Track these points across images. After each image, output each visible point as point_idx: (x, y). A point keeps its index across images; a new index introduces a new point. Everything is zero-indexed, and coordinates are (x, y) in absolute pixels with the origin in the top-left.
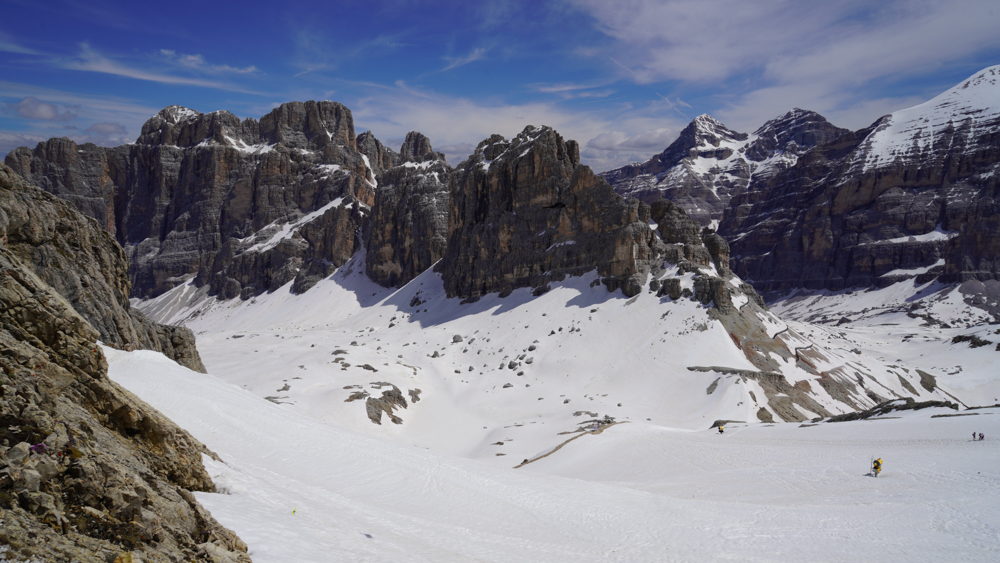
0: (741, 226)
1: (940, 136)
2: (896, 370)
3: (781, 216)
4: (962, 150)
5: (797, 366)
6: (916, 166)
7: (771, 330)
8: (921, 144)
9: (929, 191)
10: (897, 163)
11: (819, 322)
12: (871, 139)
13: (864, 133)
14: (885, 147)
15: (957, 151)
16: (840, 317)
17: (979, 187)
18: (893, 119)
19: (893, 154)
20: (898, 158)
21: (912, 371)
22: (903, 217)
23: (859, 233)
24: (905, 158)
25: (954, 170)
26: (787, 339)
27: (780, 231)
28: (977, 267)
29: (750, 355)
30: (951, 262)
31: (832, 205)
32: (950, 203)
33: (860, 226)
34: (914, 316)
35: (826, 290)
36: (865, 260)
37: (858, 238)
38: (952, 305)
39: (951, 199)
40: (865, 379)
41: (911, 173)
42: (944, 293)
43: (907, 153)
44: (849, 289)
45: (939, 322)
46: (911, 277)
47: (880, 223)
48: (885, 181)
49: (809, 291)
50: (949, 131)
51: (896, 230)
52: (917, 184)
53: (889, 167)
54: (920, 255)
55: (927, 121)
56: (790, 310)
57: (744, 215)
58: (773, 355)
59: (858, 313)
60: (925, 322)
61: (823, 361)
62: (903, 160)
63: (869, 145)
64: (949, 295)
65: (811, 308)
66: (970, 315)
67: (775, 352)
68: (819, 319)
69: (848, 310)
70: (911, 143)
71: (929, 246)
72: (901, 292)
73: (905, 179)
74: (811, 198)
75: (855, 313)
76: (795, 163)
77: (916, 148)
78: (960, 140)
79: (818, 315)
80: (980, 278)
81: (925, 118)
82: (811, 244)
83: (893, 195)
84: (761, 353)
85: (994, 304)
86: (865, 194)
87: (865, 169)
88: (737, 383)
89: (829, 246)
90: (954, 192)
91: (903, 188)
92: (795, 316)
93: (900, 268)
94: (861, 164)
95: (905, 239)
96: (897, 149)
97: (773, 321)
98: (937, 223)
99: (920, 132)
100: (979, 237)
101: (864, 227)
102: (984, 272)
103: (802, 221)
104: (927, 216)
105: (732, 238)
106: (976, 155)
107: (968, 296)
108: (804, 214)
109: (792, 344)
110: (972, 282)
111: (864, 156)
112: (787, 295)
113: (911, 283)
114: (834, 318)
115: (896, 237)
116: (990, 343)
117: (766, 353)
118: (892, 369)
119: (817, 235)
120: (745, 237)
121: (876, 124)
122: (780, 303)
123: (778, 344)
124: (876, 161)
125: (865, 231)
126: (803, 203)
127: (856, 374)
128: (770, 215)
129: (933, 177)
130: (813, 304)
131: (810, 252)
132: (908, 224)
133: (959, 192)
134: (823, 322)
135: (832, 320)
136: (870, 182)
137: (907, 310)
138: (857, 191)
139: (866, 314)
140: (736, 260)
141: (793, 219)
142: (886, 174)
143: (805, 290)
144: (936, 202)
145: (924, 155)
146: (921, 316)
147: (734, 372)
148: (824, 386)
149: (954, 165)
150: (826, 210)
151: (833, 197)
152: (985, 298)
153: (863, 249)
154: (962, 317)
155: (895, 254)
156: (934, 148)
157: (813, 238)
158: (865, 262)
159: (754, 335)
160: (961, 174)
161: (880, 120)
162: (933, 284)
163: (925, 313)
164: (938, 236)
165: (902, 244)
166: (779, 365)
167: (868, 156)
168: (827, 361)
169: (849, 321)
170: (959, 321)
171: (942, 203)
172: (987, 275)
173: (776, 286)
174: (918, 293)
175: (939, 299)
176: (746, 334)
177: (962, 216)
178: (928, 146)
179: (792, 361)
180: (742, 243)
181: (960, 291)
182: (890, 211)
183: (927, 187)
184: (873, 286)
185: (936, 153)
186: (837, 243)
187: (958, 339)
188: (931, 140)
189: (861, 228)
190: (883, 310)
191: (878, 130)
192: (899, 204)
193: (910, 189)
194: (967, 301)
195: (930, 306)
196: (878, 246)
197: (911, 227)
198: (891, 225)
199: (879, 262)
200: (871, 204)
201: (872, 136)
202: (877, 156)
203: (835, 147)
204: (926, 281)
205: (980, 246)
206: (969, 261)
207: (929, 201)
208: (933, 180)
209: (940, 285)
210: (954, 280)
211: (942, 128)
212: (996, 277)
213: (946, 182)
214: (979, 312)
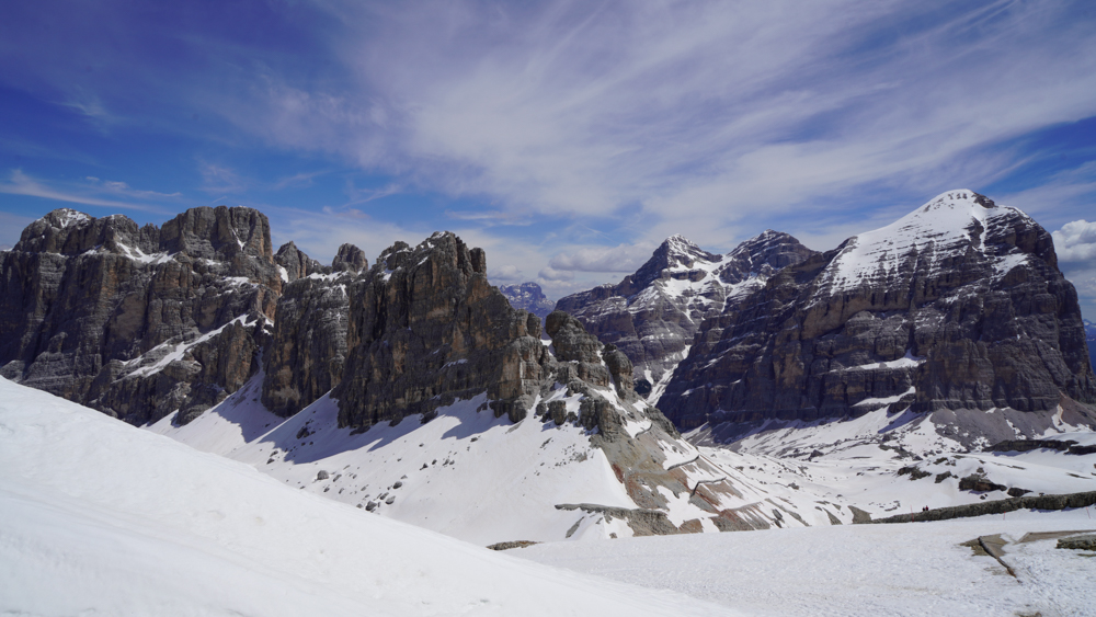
0: (712, 351)
1: (905, 259)
2: (827, 507)
3: (752, 341)
4: (926, 273)
5: (690, 502)
6: (882, 290)
7: (672, 459)
8: (887, 267)
9: (897, 315)
10: (864, 286)
11: (791, 456)
12: (838, 261)
13: (831, 255)
14: (852, 270)
15: (922, 274)
16: (812, 450)
17: (945, 312)
18: (859, 241)
19: (860, 276)
20: (865, 280)
21: (845, 508)
22: (873, 342)
23: (829, 359)
24: (872, 280)
25: (920, 294)
26: (692, 471)
27: (750, 356)
28: (947, 395)
29: (632, 490)
30: (921, 390)
31: (802, 329)
32: (918, 327)
33: (831, 351)
34: (885, 449)
35: (799, 421)
36: (838, 387)
37: (829, 364)
38: (924, 436)
39: (919, 324)
40: (785, 516)
41: (879, 296)
42: (916, 423)
43: (873, 275)
44: (823, 419)
45: (911, 454)
46: (884, 406)
47: (850, 349)
48: (853, 305)
49: (782, 422)
50: (912, 254)
51: (866, 356)
52: (885, 308)
53: (856, 290)
54: (892, 383)
55: (891, 243)
56: (762, 443)
57: (714, 339)
58: (662, 490)
59: (830, 446)
60: (897, 454)
61: (733, 497)
62: (870, 283)
63: (835, 266)
64: (921, 425)
65: (783, 440)
66: (943, 446)
67: (665, 485)
68: (791, 452)
69: (820, 442)
70: (877, 265)
71: (900, 373)
72: (876, 420)
73: (873, 303)
74: (780, 322)
75: (828, 446)
76: (764, 284)
77: (882, 271)
78: (924, 263)
79: (789, 449)
80: (951, 407)
81: (889, 241)
82: (782, 371)
83: (861, 319)
84: (646, 487)
85: (966, 434)
86: (834, 318)
87: (832, 292)
88: (598, 523)
89: (801, 373)
90: (922, 317)
91: (872, 311)
92: (767, 450)
93: (873, 396)
94: (828, 286)
95: (876, 366)
96: (864, 271)
97: (678, 451)
98: (906, 349)
99: (885, 255)
100: (946, 362)
101: (835, 353)
102: (954, 400)
103: (772, 346)
104: (896, 341)
105: (703, 365)
106: (940, 279)
107: (939, 426)
108: (774, 338)
109: (693, 479)
110: (943, 411)
111: (831, 279)
112: (759, 426)
113: (883, 411)
114: (806, 451)
115: (867, 363)
116: (929, 474)
117: (654, 487)
118: (821, 506)
119: (788, 361)
120: (716, 363)
121: (842, 246)
123: (676, 478)
124: (843, 283)
125: (835, 357)
126: (774, 327)
127: (775, 512)
128: (741, 340)
129: (899, 300)
130: (786, 435)
131: (782, 379)
132: (878, 350)
133: (927, 317)
134: (795, 456)
135: (804, 454)
136: (838, 305)
137: (879, 441)
138: (826, 314)
139: (839, 447)
140: (706, 388)
141: (763, 344)
142: (853, 296)
143: (778, 420)
144: (905, 326)
145: (890, 278)
146: (893, 448)
147: (599, 510)
148: (719, 526)
149: (919, 289)
150: (796, 334)
151: (802, 320)
152: (956, 428)
153: (835, 376)
154: (935, 449)
155: (867, 381)
156: (900, 271)
157: (784, 365)
158: (837, 390)
159: (642, 466)
160: (927, 298)
161: (846, 242)
162: (905, 413)
163: (898, 445)
164: (907, 362)
165: (873, 370)
166: (667, 501)
167: (835, 278)
168: (740, 496)
169: (821, 454)
170: (931, 453)
171: (910, 328)
172: (957, 403)
173: (748, 417)
174: (891, 423)
175: (911, 430)
176: (632, 465)
177: (931, 341)
178: (893, 269)
179: (685, 496)
180: (713, 370)
181: (931, 420)
182: (859, 336)
183: (895, 311)
184: (846, 416)
185: (902, 276)
186: (808, 370)
188: (897, 263)
189: (832, 355)
190: (856, 442)
191: (845, 252)
192: (868, 329)
193: (878, 313)
194: (938, 431)
195: (902, 437)
196: (849, 373)
197: (881, 353)
198: (862, 351)
199: (851, 390)
200: (840, 328)
201: (838, 258)
202: (844, 279)
203: (804, 269)
204: (899, 411)
205: (948, 373)
206: (938, 388)
207: (897, 326)
208: (900, 304)
209: (912, 414)
210: (925, 409)
211: (905, 251)
212: (967, 406)
213: (913, 306)
214: (951, 443)
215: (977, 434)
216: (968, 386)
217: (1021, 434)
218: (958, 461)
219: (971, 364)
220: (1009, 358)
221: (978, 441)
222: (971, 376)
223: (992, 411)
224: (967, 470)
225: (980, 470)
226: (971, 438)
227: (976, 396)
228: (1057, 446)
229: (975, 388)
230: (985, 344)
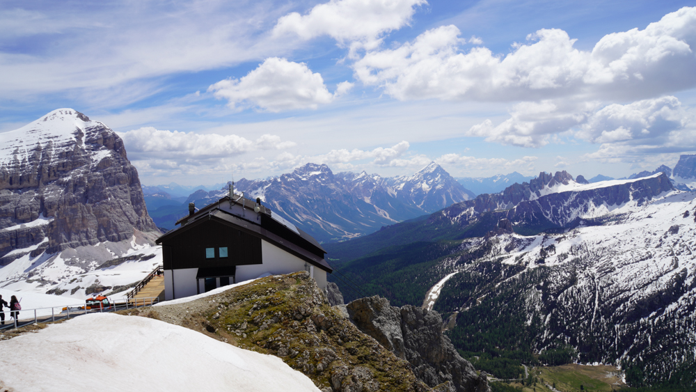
1: (33, 152)
4: (49, 162)
6: (17, 174)
8: (19, 158)
9: (30, 191)
10: (3, 172)
15: (46, 163)
17: (64, 187)
20: (3, 168)
22: (13, 210)
24: (9, 167)
25: (45, 176)
28: (70, 239)
30: (52, 239)
32: (46, 198)
34: (31, 282)
38: (57, 268)
39: (46, 196)
41: (15, 178)
42: (51, 261)
43: (9, 164)
45: (49, 282)
46: (26, 253)
50: (38, 149)
51: (9, 221)
52: (21, 187)
54: (31, 237)
55: (21, 142)
60: (40, 284)
62: (7, 169)
64: (54, 261)
66: (70, 272)
70: (12, 157)
71: (36, 230)
72: (20, 266)
73: (11, 183)
77: (16, 161)
78: (46, 156)
80: (73, 246)
81: (19, 140)
83: (3, 195)
85: (84, 262)
90: (48, 191)
91: (11, 189)
93: (17, 248)
95: (18, 227)
98: (39, 213)
99: (17, 150)
100: (68, 219)
102: (74, 242)
104: (31, 209)
106: (58, 165)
107: (67, 260)
110: (69, 250)
113: (27, 257)
115: (10, 226)
116: (66, 291)
129: (31, 180)
132: (18, 216)
133: (52, 191)
137: (25, 278)
144: (37, 198)
145: (22, 166)
146: (36, 280)
149: (45, 172)
152: (78, 259)
154: (65, 275)
155: (11, 239)
156: (30, 161)
160: (51, 179)
162: (43, 256)
163: (40, 277)
164: (41, 222)
165: (16, 230)
170: (63, 278)
171: (42, 199)
172: (77, 244)
174: (33, 264)
175: (48, 266)
177: (56, 206)
178: (24, 159)
181: (61, 257)
183: (29, 188)
185: (32, 164)
187: (50, 292)
188: (27, 155)
190: (7, 282)
192: (9, 202)
193: (16, 190)
194: (66, 263)
195: (42, 272)
197: (21, 217)
198: (5, 217)
204: (38, 255)
205: (69, 226)
206: (63, 236)
207: (31, 198)
208: (32, 183)
209: (47, 255)
210: (56, 251)
211: (33, 147)
212: (83, 244)
213: (41, 184)
214: (75, 269)
215: (89, 260)
216: (83, 232)
218: (83, 279)
219: (83, 218)
220: (105, 212)
221: (91, 264)
222: (84, 226)
223: (98, 244)
224: (89, 283)
225: (97, 281)
226: (87, 263)
227: (88, 237)
228: (135, 258)
229: (87, 232)
230: (90, 205)
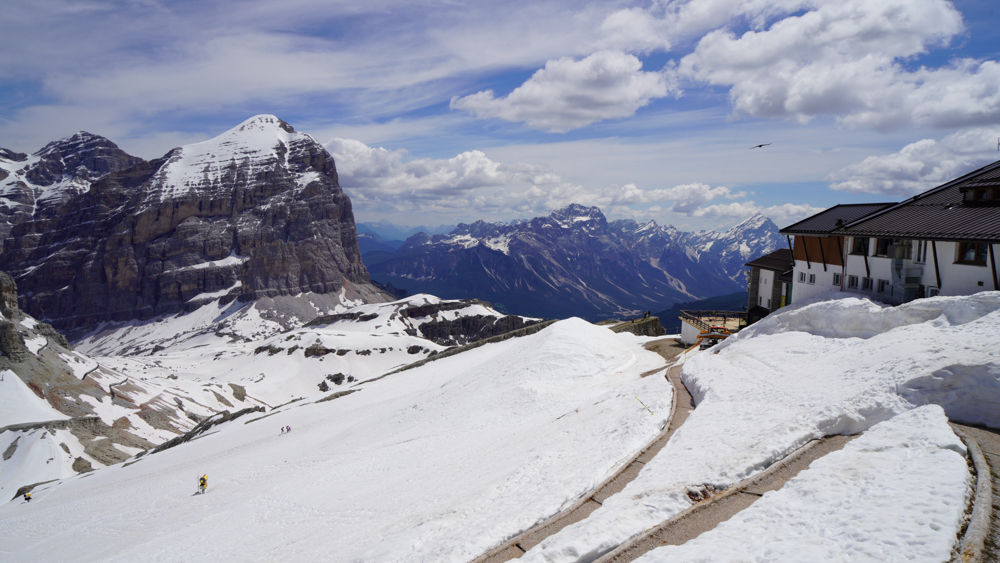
0: (29, 258)
1: (226, 171)
2: (211, 388)
3: (78, 246)
4: (244, 185)
5: (113, 404)
6: (208, 197)
7: (79, 370)
8: (211, 177)
9: (222, 220)
10: (191, 194)
11: (132, 354)
12: (165, 170)
13: (157, 164)
14: (179, 179)
15: (241, 185)
16: (153, 346)
17: (261, 217)
18: (183, 152)
19: (188, 185)
20: (192, 189)
21: (226, 386)
22: (202, 244)
23: (163, 261)
24: (199, 189)
25: (240, 202)
26: (99, 377)
27: (78, 263)
28: (267, 286)
29: (56, 403)
30: (246, 283)
31: (133, 233)
32: (240, 231)
33: (164, 254)
34: (221, 335)
35: (136, 320)
36: (172, 286)
37: (163, 266)
38: (251, 321)
39: (240, 228)
40: (185, 402)
41: (206, 203)
42: (244, 311)
43: (199, 184)
44: (160, 317)
45: (242, 338)
46: (215, 299)
47: (182, 251)
48: (182, 211)
49: (118, 323)
50: (232, 167)
51: (197, 257)
52: (211, 214)
53: (185, 198)
54: (221, 279)
55: (213, 156)
56: (99, 346)
57: (31, 246)
58: (84, 398)
59: (171, 339)
60: (231, 339)
61: (140, 394)
62: (197, 191)
63: (163, 174)
64: (248, 312)
65: (122, 340)
66: (266, 328)
67: (86, 394)
68: (132, 351)
69: (160, 337)
70: (202, 175)
71: (227, 270)
72: (208, 314)
73: (200, 209)
74: (110, 226)
75: (168, 340)
76: (88, 189)
77: (207, 181)
78: (242, 176)
79: (130, 347)
80: (270, 295)
81: (211, 154)
82: (115, 274)
83: (191, 223)
84: (69, 398)
85: (282, 316)
86: (165, 223)
87: (162, 198)
88: (43, 437)
89: (135, 276)
90: (243, 222)
91: (200, 217)
92: (105, 352)
93: (205, 291)
94: (158, 193)
95: (206, 265)
96: (191, 180)
97: (80, 361)
98: (231, 249)
99: (208, 167)
100: (265, 259)
101: (168, 255)
102: (272, 290)
103: (102, 250)
104: (223, 243)
105: (19, 273)
106: (256, 189)
107: (262, 312)
108: (104, 243)
109: (105, 382)
110: (265, 299)
111: (160, 186)
112: (93, 330)
113: (215, 304)
114: (147, 347)
115: (198, 263)
116: (283, 349)
117: (76, 397)
118: (207, 388)
119: (121, 265)
120: (36, 271)
121: (168, 155)
122: (87, 340)
123: (89, 384)
124: (172, 191)
125: (168, 259)
126: (102, 231)
127: (175, 399)
128: (64, 246)
129: (223, 207)
130: (123, 336)
131: (115, 283)
132: (207, 251)
133: (247, 222)
134: (137, 354)
135: (146, 350)
136: (169, 211)
137: (215, 330)
138: (157, 220)
139: (179, 339)
140: (27, 297)
141: (92, 249)
142: (182, 203)
143: (113, 323)
144: (229, 230)
145: (214, 188)
146: (227, 334)
147: (38, 426)
149: (240, 198)
150: (128, 239)
151: (133, 225)
152: (275, 312)
153: (169, 277)
154: (260, 330)
155: (199, 279)
156: (222, 181)
157: (116, 268)
158: (172, 289)
159: (59, 380)
160: (246, 206)
161: (172, 152)
162: (234, 304)
163: (230, 331)
164: (233, 261)
165: (204, 269)
166: (93, 407)
167: (164, 185)
168: (145, 392)
169: (163, 348)
170: (258, 334)
171: (234, 231)
172: (275, 292)
173: (80, 322)
174: (223, 313)
175: (241, 317)
176: (49, 380)
177: (251, 242)
178: (217, 179)
179: (107, 399)
180: (32, 278)
181: (256, 308)
182: (190, 239)
183: (220, 217)
184: (182, 311)
185: (224, 186)
186: (143, 272)
187: (259, 350)
188: (219, 174)
189: (164, 256)
190: (194, 333)
191: (171, 161)
192: (197, 232)
193: (206, 218)
194: (262, 316)
195: (234, 324)
196: (183, 273)
197: (210, 253)
198: (193, 252)
199: (185, 288)
200: (171, 232)
201: (166, 166)
202: (172, 187)
203: (130, 175)
204: (228, 302)
205: (267, 268)
206: (260, 281)
207: (223, 229)
208: (224, 210)
209: (239, 304)
210: (250, 299)
211: (226, 164)
212: (283, 294)
213: (235, 213)
214: (272, 324)
215: (289, 315)
216: (283, 277)
217: (320, 311)
219: (284, 260)
220: (310, 254)
221: (291, 320)
222: (284, 269)
223: (299, 295)
224: (309, 342)
225: (318, 341)
226: (286, 319)
227: (288, 285)
228: (351, 317)
229: (287, 278)
230: (293, 243)
